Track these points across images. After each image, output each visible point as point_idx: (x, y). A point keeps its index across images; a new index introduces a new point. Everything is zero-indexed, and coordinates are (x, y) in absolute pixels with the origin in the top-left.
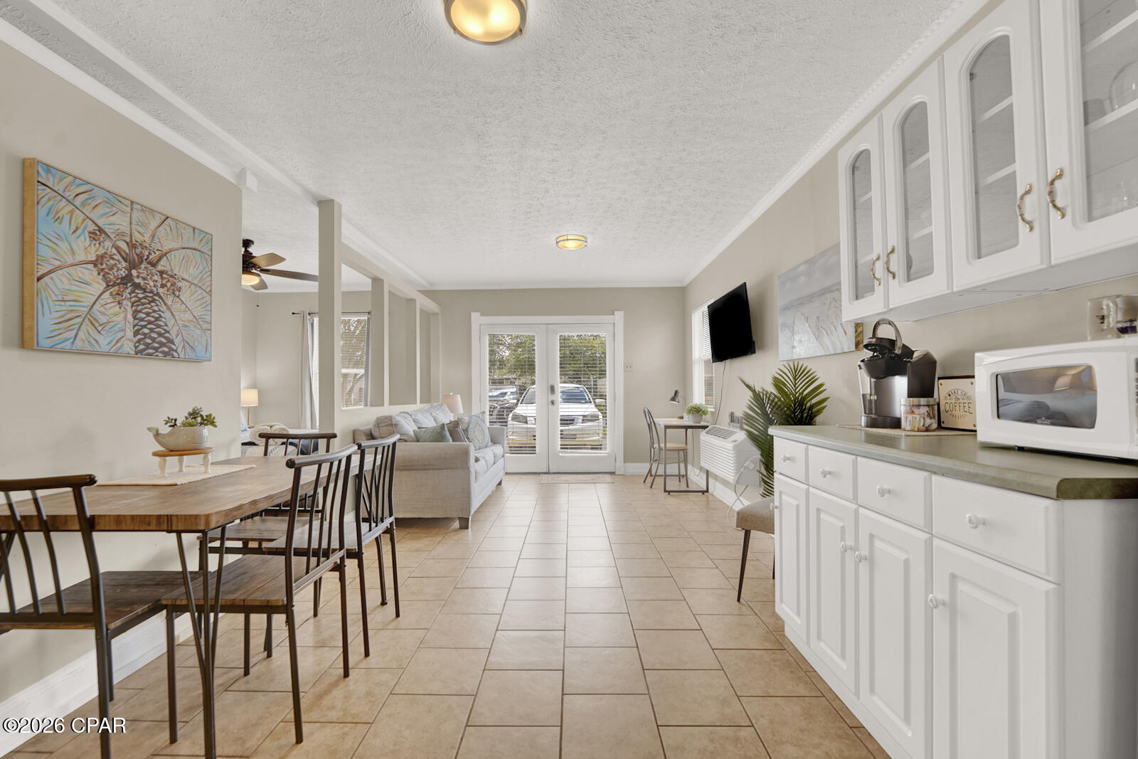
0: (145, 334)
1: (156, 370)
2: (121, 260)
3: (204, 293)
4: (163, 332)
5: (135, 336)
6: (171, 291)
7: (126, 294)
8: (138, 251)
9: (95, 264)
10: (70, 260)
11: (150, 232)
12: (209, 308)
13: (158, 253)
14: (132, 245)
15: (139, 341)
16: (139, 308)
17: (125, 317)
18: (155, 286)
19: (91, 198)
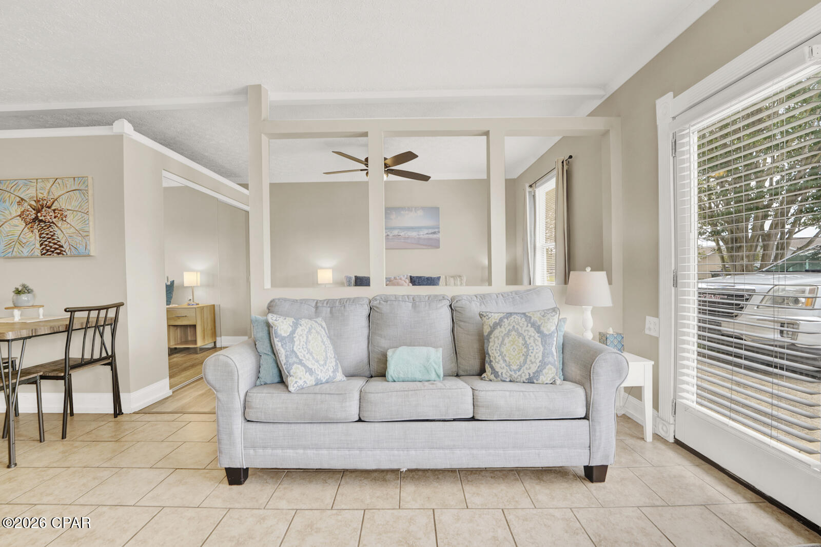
0: (46, 245)
2: (32, 210)
3: (82, 214)
4: (56, 242)
5: (40, 246)
6: (61, 219)
7: (35, 226)
8: (41, 203)
9: (20, 216)
10: (10, 218)
11: (47, 191)
12: (87, 223)
14: (37, 201)
15: (43, 249)
16: (42, 232)
17: (35, 238)
18: (50, 219)
19: (18, 186)
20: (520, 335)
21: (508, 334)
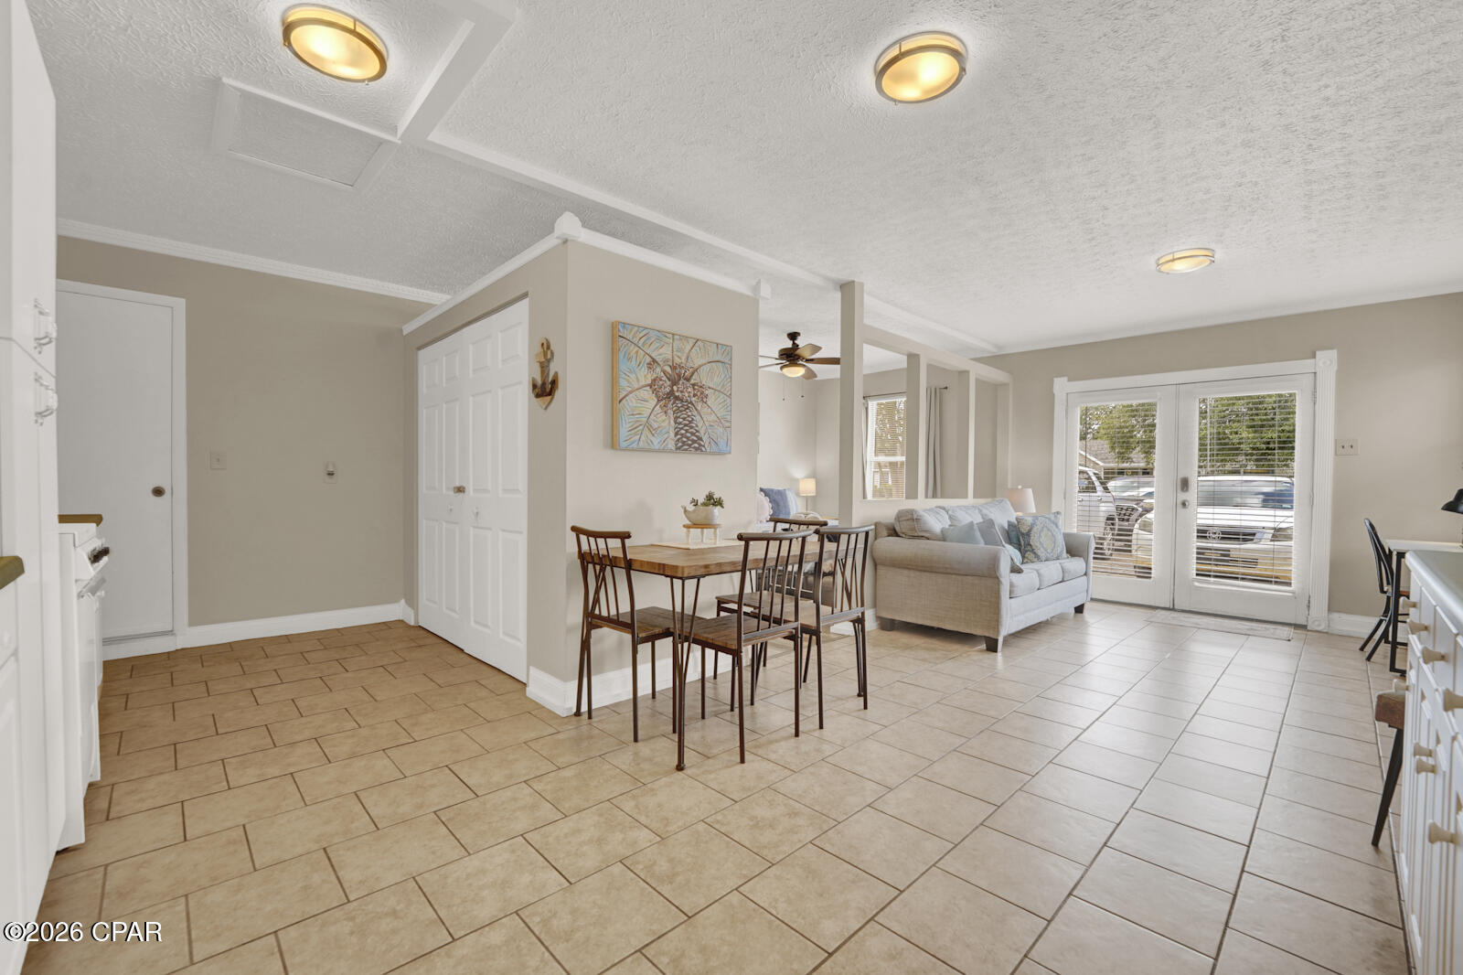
0: (682, 434)
1: (691, 462)
2: (667, 380)
3: (725, 396)
4: (695, 431)
5: (675, 436)
6: (700, 398)
7: (670, 406)
9: (650, 386)
10: (636, 387)
11: (685, 355)
12: (729, 409)
13: (691, 370)
14: (673, 368)
15: (678, 440)
16: (679, 414)
17: (670, 423)
18: (689, 396)
19: (649, 339)
20: (1049, 530)
21: (1042, 530)
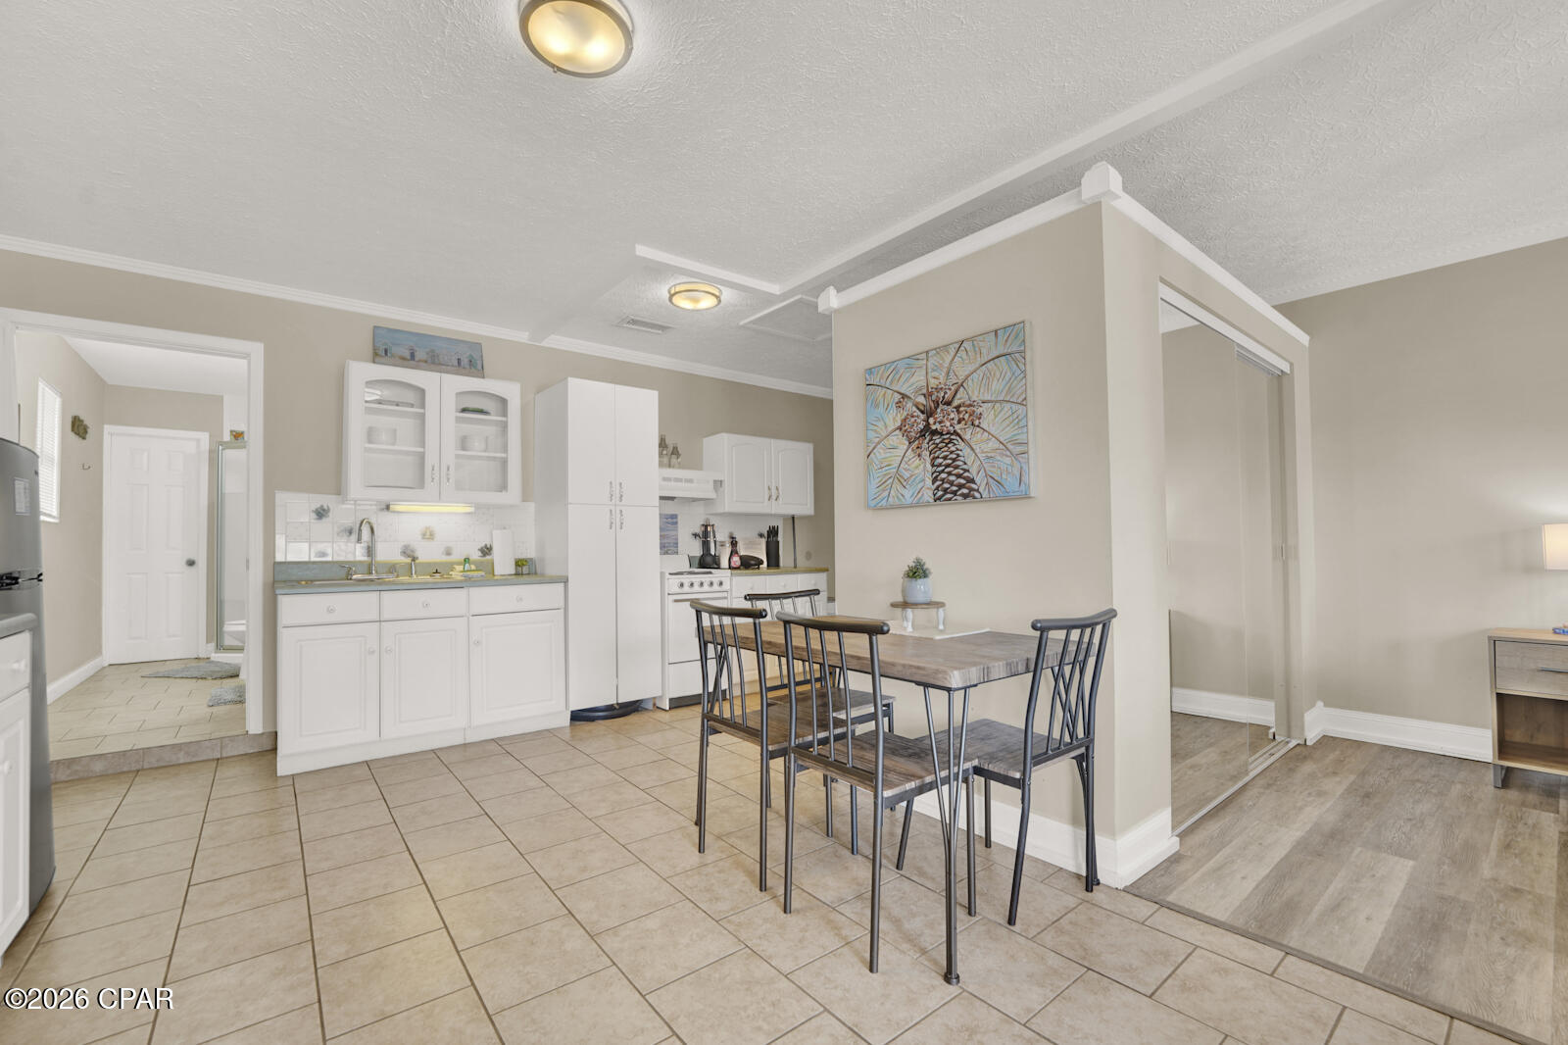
0: (943, 480)
2: (919, 413)
3: (1013, 405)
4: (962, 472)
5: (933, 483)
6: (970, 423)
7: (925, 445)
8: (934, 397)
9: (900, 428)
10: (885, 434)
11: (945, 370)
12: (1022, 423)
13: (952, 388)
14: (928, 395)
15: (937, 489)
16: (936, 455)
17: (925, 467)
18: (951, 425)
19: (898, 372)
